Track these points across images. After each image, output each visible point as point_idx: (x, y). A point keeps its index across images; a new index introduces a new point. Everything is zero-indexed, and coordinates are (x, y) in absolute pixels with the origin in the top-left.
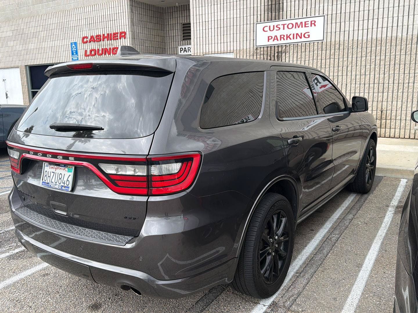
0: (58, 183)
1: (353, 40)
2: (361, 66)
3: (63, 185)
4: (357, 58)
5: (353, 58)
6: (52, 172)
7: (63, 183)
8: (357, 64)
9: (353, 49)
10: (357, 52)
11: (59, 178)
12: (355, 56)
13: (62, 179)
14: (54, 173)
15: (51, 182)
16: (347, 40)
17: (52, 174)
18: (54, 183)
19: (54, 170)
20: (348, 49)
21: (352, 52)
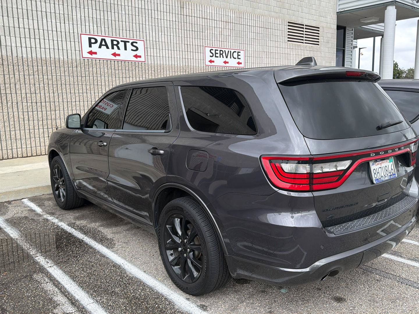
0: (386, 175)
1: (17, 56)
2: (30, 84)
3: (390, 174)
4: (24, 75)
5: (21, 76)
6: (380, 168)
7: (389, 173)
8: (26, 82)
9: (18, 66)
10: (24, 70)
11: (385, 171)
12: (22, 73)
13: (388, 170)
14: (381, 168)
15: (381, 176)
16: (11, 55)
17: (380, 169)
18: (384, 176)
19: (379, 166)
20: (13, 66)
21: (18, 69)
